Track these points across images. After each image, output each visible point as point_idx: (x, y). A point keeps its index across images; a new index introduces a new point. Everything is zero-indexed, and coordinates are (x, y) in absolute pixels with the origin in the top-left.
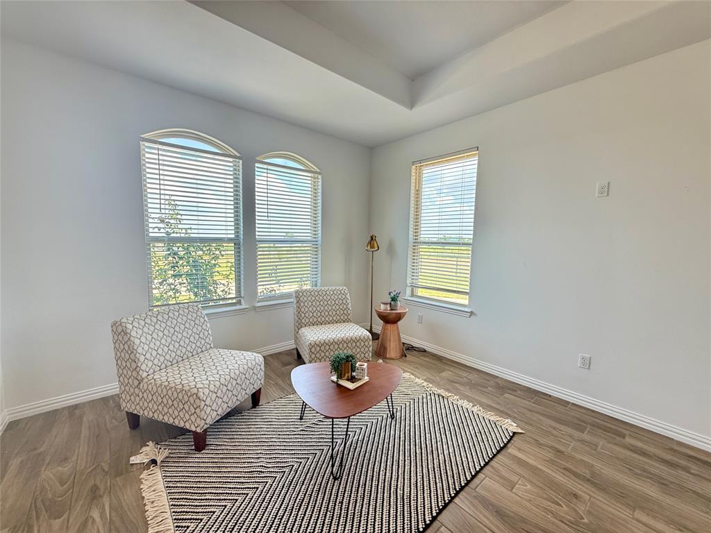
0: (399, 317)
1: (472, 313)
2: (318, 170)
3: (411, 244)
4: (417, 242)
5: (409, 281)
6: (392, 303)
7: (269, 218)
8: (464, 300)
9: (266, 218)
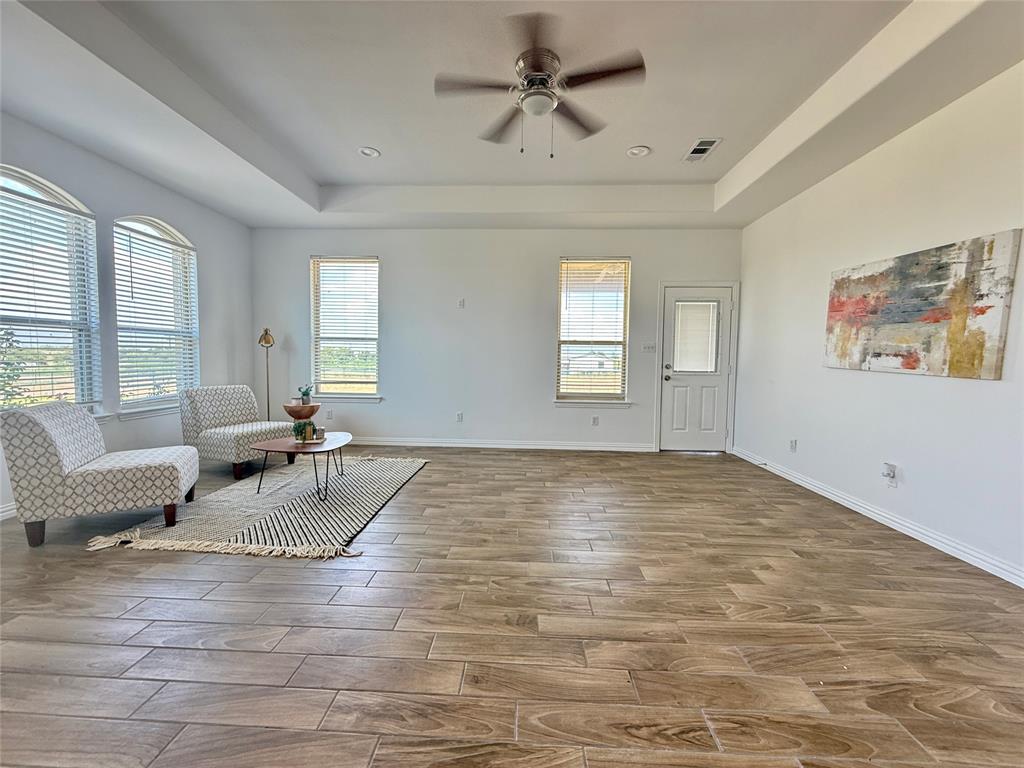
0: (313, 411)
1: (381, 399)
2: (191, 245)
3: (313, 340)
4: (318, 339)
5: (313, 379)
6: (305, 398)
7: (135, 300)
8: (372, 389)
9: (130, 299)
